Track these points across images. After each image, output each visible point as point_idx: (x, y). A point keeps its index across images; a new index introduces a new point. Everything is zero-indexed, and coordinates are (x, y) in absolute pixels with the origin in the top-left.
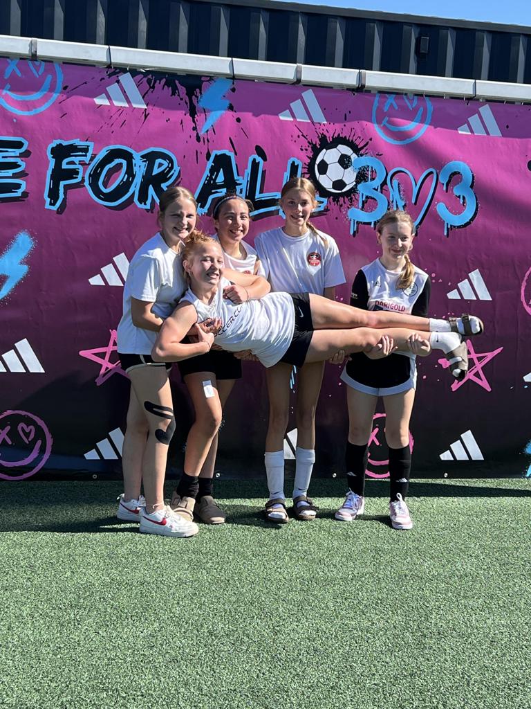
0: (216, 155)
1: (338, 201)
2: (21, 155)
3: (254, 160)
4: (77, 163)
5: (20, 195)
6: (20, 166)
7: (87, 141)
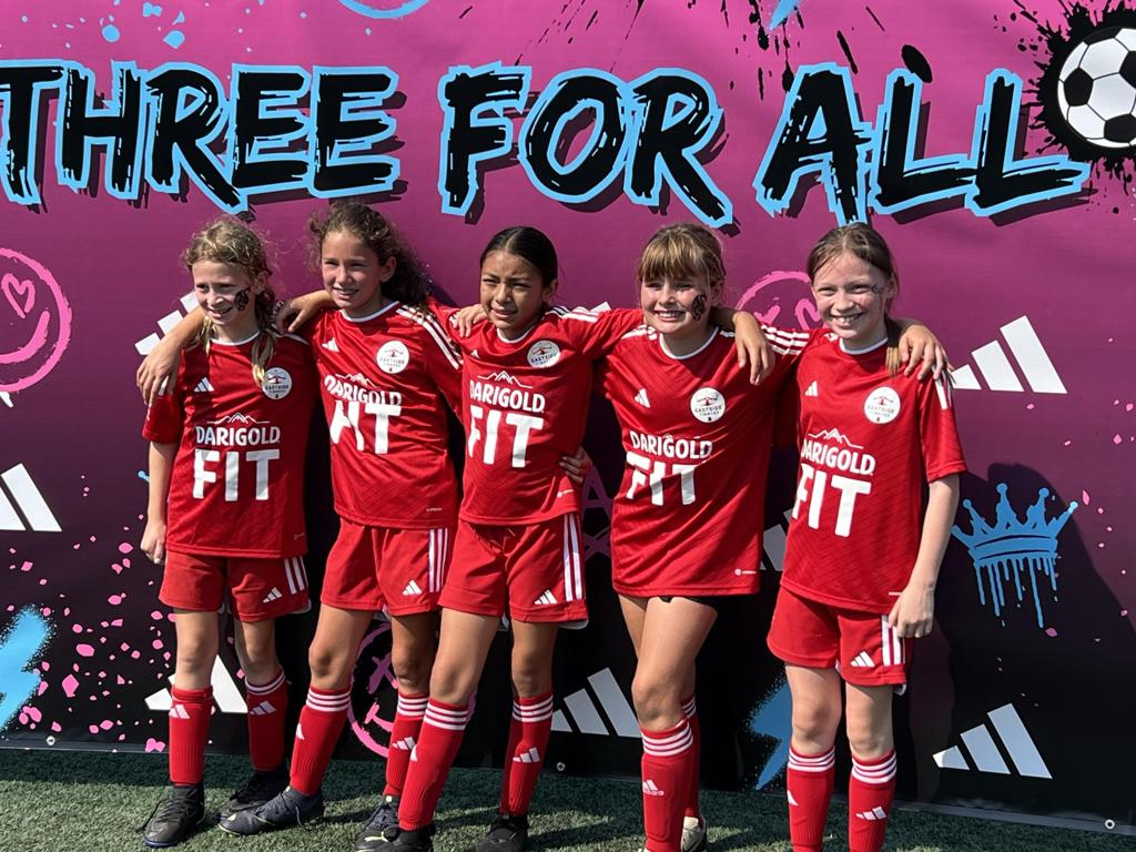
0: (807, 76)
1: (1121, 168)
2: (387, 105)
3: (901, 80)
4: (500, 112)
5: (391, 188)
6: (385, 127)
7: (516, 64)
